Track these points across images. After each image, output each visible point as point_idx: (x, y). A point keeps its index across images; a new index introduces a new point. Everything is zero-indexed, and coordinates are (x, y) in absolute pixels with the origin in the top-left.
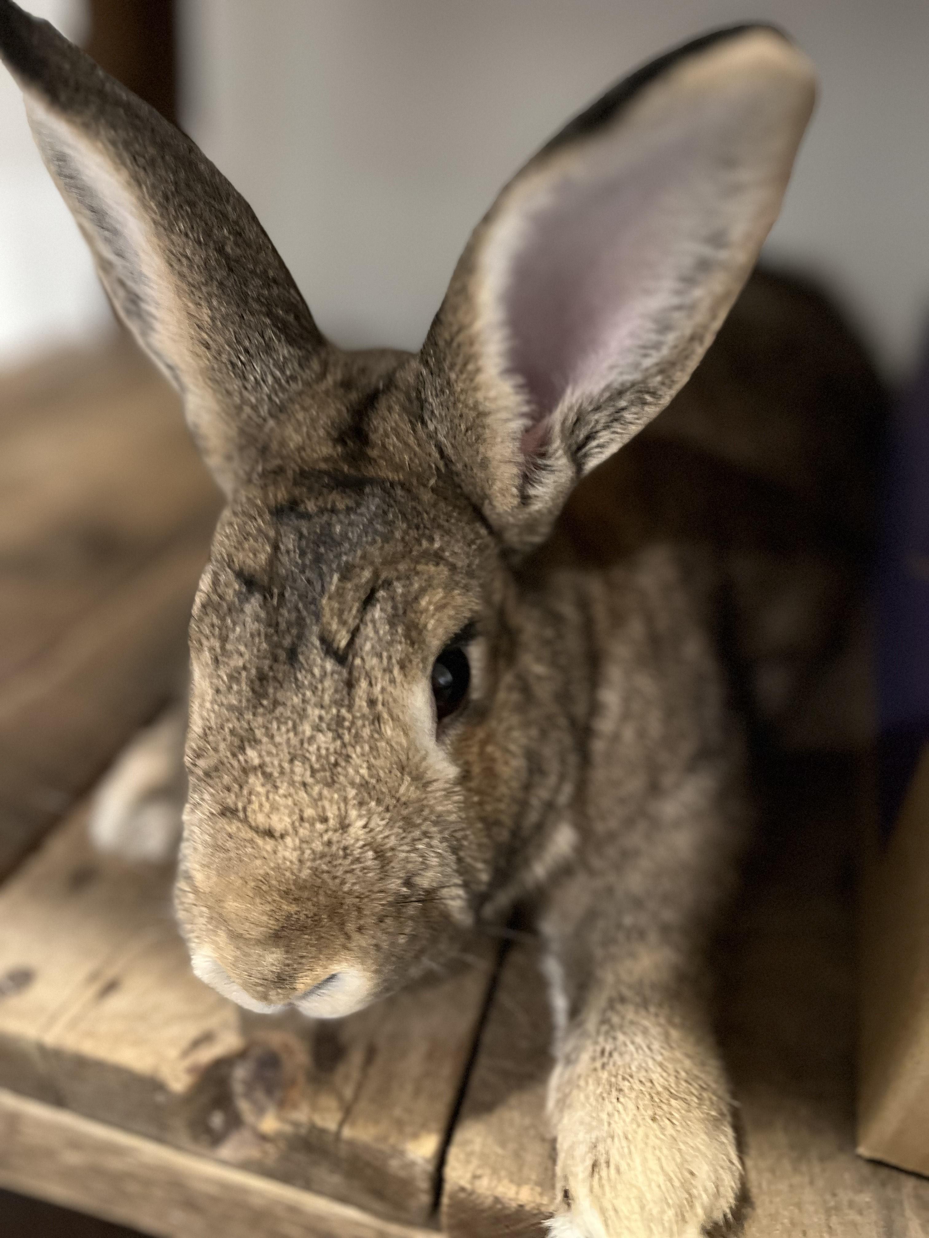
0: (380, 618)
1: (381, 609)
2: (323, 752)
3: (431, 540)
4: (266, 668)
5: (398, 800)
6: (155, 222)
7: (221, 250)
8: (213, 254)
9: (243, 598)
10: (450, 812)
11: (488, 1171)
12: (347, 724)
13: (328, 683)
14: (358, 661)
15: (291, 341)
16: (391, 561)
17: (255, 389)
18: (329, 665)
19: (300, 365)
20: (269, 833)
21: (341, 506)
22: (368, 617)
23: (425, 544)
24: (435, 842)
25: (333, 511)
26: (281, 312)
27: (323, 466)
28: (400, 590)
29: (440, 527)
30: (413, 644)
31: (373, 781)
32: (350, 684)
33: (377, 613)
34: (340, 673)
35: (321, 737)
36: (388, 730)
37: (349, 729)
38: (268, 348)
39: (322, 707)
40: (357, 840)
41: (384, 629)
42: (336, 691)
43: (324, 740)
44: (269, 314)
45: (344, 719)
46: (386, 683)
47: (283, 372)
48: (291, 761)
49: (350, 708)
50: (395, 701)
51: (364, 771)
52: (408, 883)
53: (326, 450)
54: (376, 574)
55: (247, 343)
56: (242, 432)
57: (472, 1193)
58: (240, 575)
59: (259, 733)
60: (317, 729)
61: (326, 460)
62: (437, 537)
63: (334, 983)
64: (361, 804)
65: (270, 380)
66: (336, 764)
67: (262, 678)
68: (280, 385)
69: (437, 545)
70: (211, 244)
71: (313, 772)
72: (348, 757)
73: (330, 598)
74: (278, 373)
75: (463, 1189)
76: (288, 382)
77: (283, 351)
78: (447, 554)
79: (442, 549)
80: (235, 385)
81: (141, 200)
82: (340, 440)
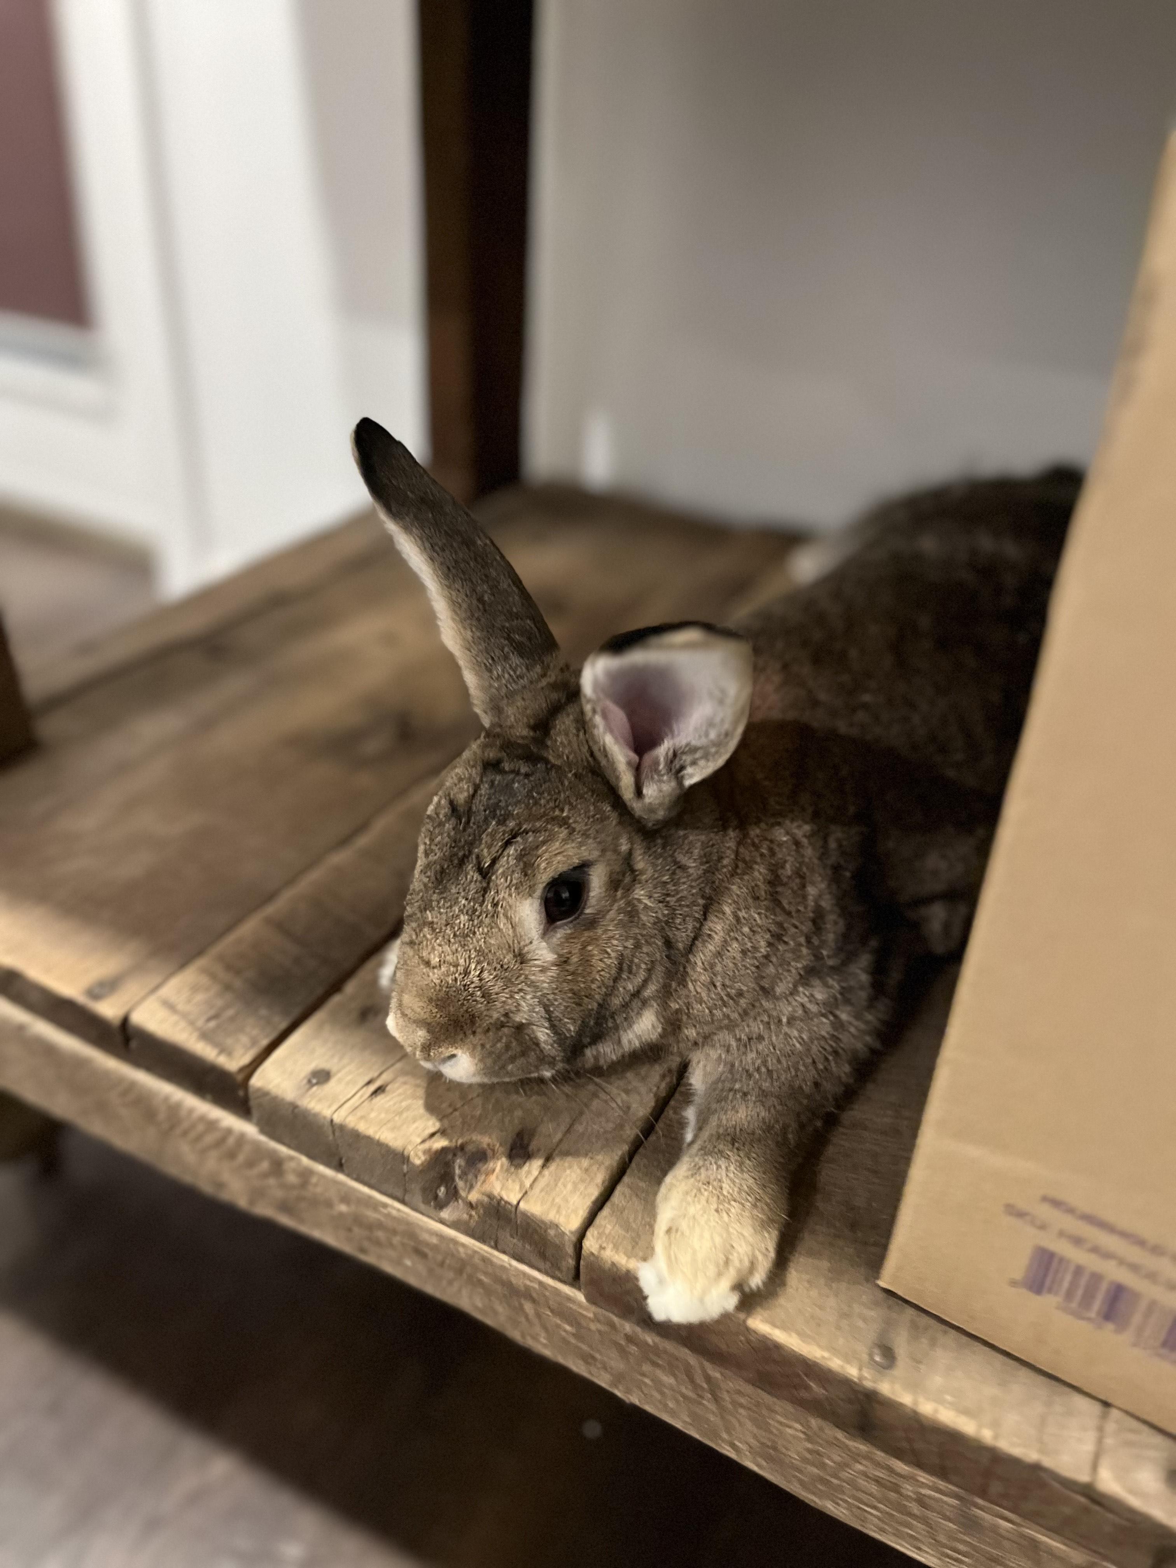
0: (513, 855)
1: (515, 849)
2: (462, 926)
3: (562, 810)
4: (446, 866)
5: (502, 966)
6: (441, 583)
7: (480, 600)
8: (475, 602)
9: (448, 820)
10: (544, 982)
11: (611, 1246)
12: (477, 913)
13: (473, 886)
14: (494, 878)
15: (521, 655)
16: (531, 818)
17: (497, 679)
18: (477, 876)
19: (527, 669)
20: (428, 963)
21: (523, 771)
22: (505, 853)
23: (557, 813)
24: (528, 997)
25: (518, 773)
26: (517, 637)
27: (520, 741)
28: (530, 839)
29: (570, 804)
30: (526, 875)
31: (486, 951)
32: (485, 890)
33: (511, 850)
34: (481, 882)
35: (462, 917)
36: (502, 922)
37: (479, 917)
38: (506, 658)
39: (467, 899)
40: (472, 983)
41: (512, 862)
42: (476, 893)
43: (464, 918)
44: (509, 638)
45: (476, 910)
46: (506, 895)
47: (515, 672)
48: (446, 925)
49: (481, 906)
50: (510, 906)
51: (482, 942)
52: (506, 1015)
53: (525, 732)
54: (520, 825)
55: (493, 655)
56: (491, 700)
57: (597, 1257)
58: (451, 802)
59: (434, 904)
60: (461, 911)
61: (523, 738)
62: (566, 810)
63: (453, 1061)
64: (478, 963)
65: (506, 676)
66: (467, 935)
67: (443, 871)
68: (513, 679)
69: (565, 814)
70: (474, 597)
71: (455, 935)
72: (474, 933)
73: (487, 836)
74: (512, 673)
75: (592, 1254)
76: (517, 678)
77: (515, 660)
78: (571, 821)
79: (568, 818)
80: (486, 675)
81: (434, 570)
82: (534, 728)
